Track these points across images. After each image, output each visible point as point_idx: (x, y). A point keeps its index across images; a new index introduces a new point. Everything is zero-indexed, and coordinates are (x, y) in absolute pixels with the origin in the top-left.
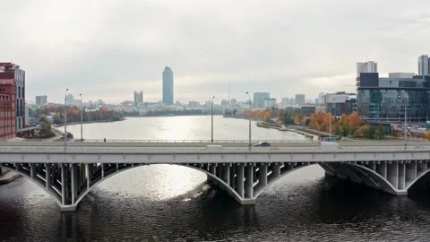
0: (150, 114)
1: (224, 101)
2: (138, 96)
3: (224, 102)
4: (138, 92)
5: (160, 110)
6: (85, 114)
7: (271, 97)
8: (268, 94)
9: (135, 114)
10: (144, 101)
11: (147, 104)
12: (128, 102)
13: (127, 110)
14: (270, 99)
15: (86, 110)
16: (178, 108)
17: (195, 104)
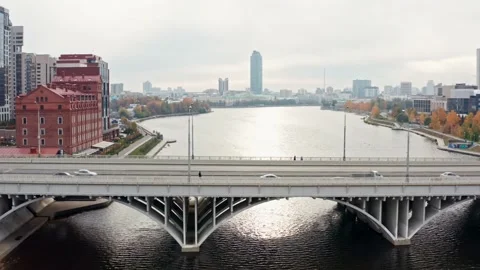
0: (237, 105)
1: (319, 89)
2: (224, 84)
3: (319, 91)
4: (223, 79)
5: (248, 100)
6: (168, 106)
7: (373, 85)
8: (369, 82)
9: (222, 105)
10: (230, 89)
11: (233, 93)
12: (212, 91)
13: (213, 100)
14: (371, 88)
15: (169, 102)
16: (269, 98)
17: (287, 92)
